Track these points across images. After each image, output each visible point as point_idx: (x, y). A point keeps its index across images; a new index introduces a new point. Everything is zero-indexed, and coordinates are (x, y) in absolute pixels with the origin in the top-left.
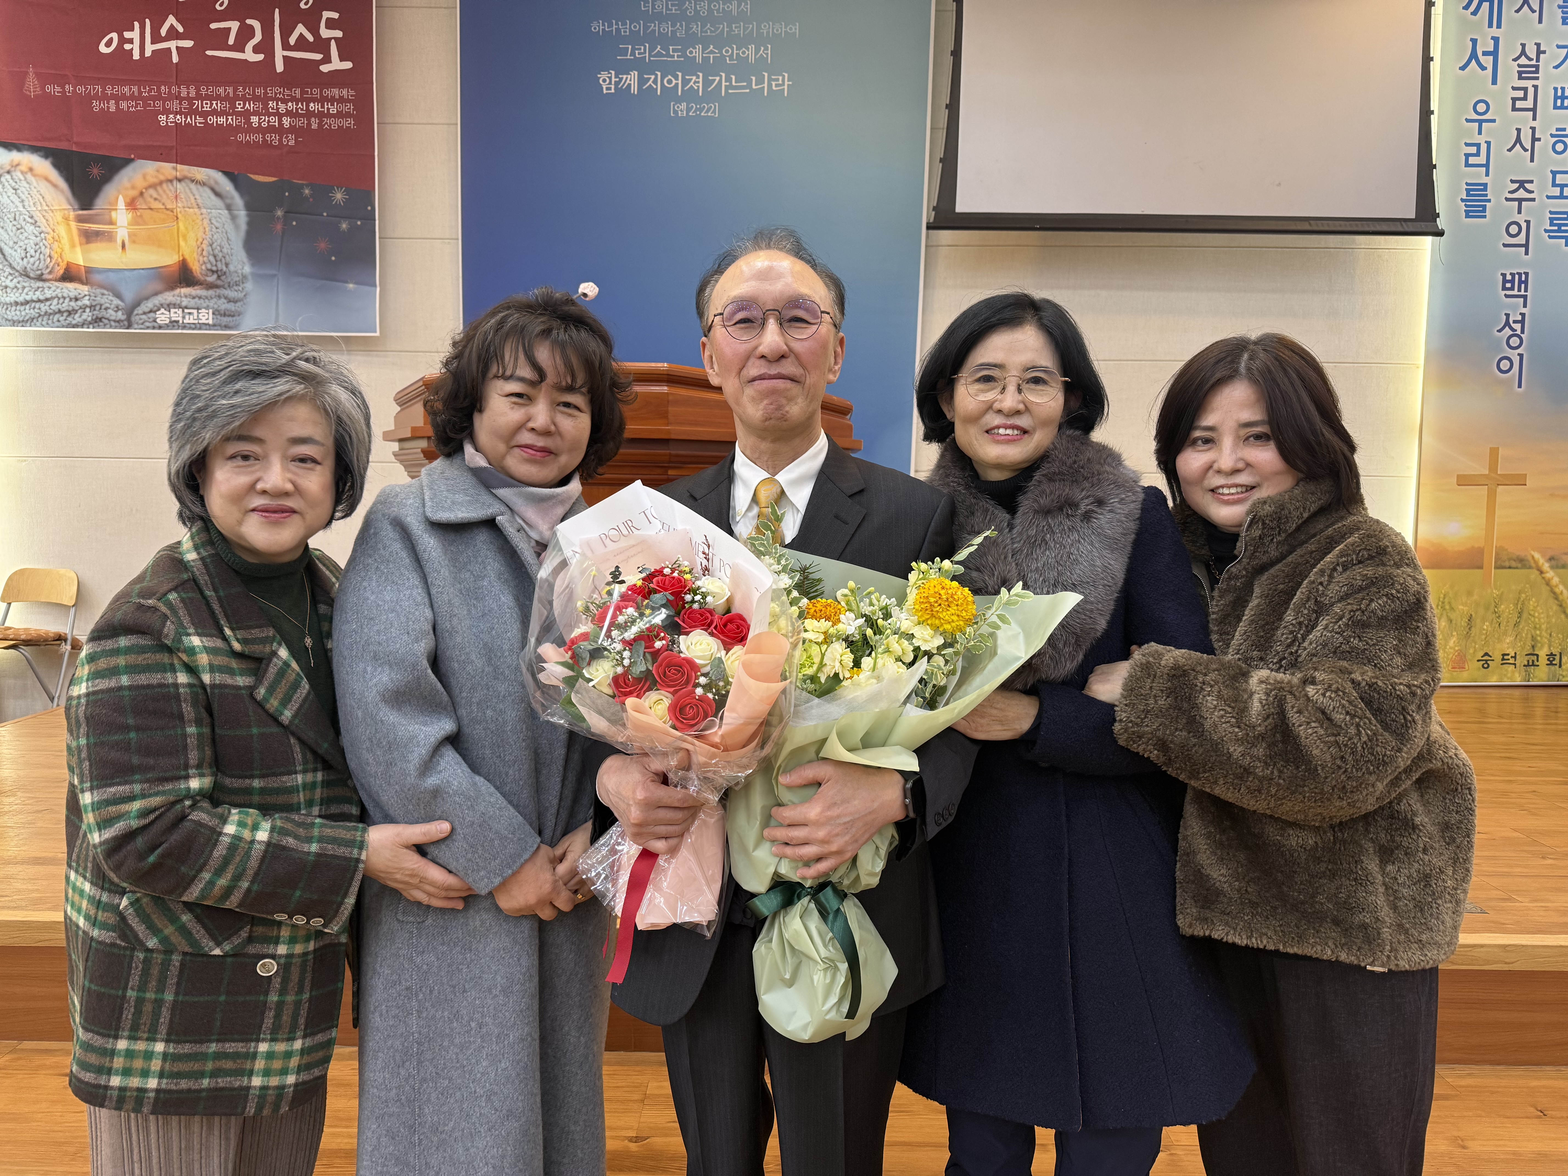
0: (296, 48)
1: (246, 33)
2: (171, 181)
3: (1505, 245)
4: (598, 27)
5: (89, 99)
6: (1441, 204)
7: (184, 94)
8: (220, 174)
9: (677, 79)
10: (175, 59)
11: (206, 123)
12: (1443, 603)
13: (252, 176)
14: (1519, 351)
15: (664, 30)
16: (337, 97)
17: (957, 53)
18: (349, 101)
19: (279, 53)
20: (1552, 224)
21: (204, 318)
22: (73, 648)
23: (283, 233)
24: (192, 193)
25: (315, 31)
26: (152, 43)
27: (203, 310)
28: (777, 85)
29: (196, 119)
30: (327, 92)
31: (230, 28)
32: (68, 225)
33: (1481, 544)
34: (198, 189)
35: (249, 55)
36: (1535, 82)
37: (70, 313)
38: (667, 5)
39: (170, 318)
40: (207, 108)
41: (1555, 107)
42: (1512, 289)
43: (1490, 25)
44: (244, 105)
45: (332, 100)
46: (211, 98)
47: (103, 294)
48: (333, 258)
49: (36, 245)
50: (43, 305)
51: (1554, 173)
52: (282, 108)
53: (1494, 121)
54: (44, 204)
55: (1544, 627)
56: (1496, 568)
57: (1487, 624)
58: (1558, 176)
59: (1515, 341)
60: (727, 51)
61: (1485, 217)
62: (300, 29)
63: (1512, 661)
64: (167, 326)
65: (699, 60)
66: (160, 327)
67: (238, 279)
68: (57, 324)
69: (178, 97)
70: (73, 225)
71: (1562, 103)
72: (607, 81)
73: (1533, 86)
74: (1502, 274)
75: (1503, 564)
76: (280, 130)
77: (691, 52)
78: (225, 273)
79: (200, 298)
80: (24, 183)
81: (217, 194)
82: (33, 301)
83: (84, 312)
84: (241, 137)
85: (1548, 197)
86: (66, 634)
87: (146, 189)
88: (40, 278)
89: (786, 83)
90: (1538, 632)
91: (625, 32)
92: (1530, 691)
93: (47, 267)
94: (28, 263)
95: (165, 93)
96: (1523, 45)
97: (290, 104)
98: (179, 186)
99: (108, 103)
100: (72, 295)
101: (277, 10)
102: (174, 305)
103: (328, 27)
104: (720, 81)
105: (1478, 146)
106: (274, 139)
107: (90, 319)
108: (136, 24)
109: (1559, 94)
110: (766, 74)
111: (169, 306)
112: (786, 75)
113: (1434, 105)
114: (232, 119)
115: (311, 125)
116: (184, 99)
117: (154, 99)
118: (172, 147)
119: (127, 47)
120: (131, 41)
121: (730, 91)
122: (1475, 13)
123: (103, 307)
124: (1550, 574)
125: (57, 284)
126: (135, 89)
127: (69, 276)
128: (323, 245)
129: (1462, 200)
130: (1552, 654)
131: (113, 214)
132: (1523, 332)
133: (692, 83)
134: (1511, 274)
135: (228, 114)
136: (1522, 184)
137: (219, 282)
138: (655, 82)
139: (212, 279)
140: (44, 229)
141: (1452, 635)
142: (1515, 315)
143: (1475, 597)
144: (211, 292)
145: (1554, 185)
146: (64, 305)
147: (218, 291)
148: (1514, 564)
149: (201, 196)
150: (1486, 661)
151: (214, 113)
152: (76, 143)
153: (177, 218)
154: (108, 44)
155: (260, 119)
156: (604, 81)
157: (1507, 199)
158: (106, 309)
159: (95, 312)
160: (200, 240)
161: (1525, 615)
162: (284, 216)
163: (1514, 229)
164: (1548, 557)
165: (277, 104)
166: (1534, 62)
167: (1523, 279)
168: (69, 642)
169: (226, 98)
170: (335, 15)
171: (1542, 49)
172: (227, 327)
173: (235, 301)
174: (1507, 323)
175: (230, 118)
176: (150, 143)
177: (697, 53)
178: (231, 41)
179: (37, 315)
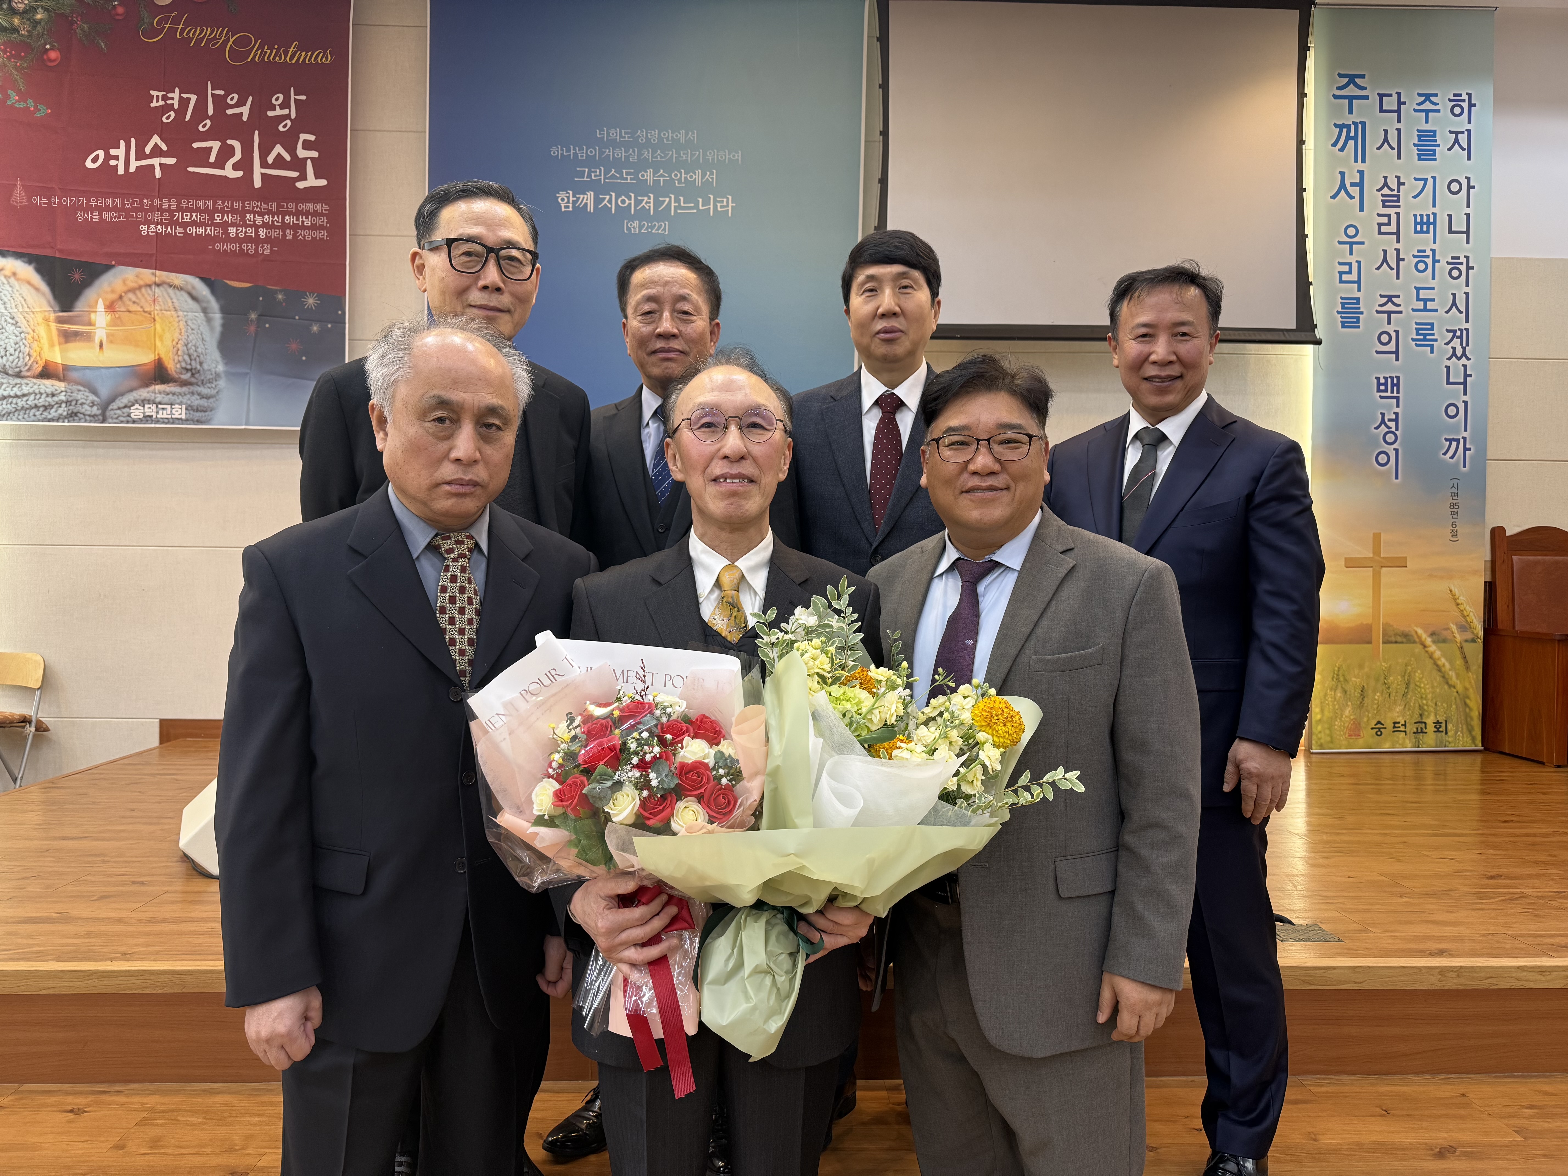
0: (273, 166)
1: (226, 153)
2: (150, 286)
3: (1377, 352)
4: (557, 151)
5: (74, 209)
6: (1319, 316)
7: (165, 206)
8: (197, 280)
9: (630, 199)
10: (158, 174)
11: (185, 233)
12: (1338, 675)
13: (228, 282)
14: (1395, 446)
15: (618, 155)
16: (312, 211)
17: (884, 181)
18: (322, 214)
19: (258, 171)
20: (1418, 334)
21: (177, 413)
22: (37, 729)
23: (256, 334)
24: (169, 296)
25: (292, 151)
26: (136, 160)
27: (177, 406)
28: (721, 207)
29: (176, 229)
30: (302, 207)
31: (211, 148)
32: (48, 326)
33: (1369, 621)
34: (175, 294)
35: (229, 172)
36: (1397, 210)
37: (46, 408)
38: (621, 132)
39: (144, 413)
40: (187, 219)
41: (1416, 232)
42: (1386, 391)
43: (1356, 160)
44: (223, 217)
45: (307, 214)
46: (191, 210)
47: (79, 390)
48: (304, 358)
49: (16, 344)
50: (20, 400)
51: (1418, 289)
52: (259, 220)
53: (1363, 243)
54: (25, 306)
55: (1429, 696)
56: (1384, 643)
57: (1378, 694)
58: (1421, 291)
59: (1390, 438)
60: (676, 175)
61: (1359, 327)
62: (278, 149)
63: (1402, 729)
64: (140, 421)
65: (650, 182)
66: (134, 422)
67: (211, 377)
68: (33, 418)
69: (160, 209)
70: (53, 326)
71: (1422, 228)
72: (565, 200)
73: (1396, 213)
74: (1376, 378)
75: (1390, 639)
76: (257, 240)
77: (643, 176)
78: (199, 371)
79: (174, 394)
80: (7, 287)
81: (194, 298)
82: (10, 396)
83: (60, 407)
84: (218, 246)
85: (1414, 310)
86: (30, 716)
87: (126, 293)
88: (18, 375)
89: (730, 204)
90: (1425, 702)
91: (582, 156)
92: (1421, 756)
93: (26, 365)
94: (8, 360)
95: (147, 206)
96: (1385, 178)
97: (266, 217)
98: (157, 290)
99: (92, 214)
100: (49, 391)
101: (257, 132)
102: (149, 400)
103: (304, 148)
104: (670, 201)
105: (1350, 264)
106: (250, 248)
107: (65, 413)
108: (122, 143)
109: (1419, 220)
110: (712, 197)
111: (143, 402)
112: (730, 197)
113: (1309, 229)
114: (211, 230)
115: (286, 236)
116: (166, 210)
117: (136, 210)
118: (152, 255)
119: (113, 163)
120: (116, 158)
121: (679, 211)
122: (1342, 149)
123: (79, 402)
124: (1433, 648)
125: (35, 380)
126: (118, 201)
127: (46, 373)
128: (294, 346)
129: (1338, 312)
130: (1438, 722)
131: (93, 316)
132: (1397, 429)
133: (643, 203)
134: (1384, 378)
135: (207, 225)
136: (1390, 298)
137: (193, 380)
138: (610, 201)
139: (186, 376)
140: (24, 329)
141: (1347, 705)
142: (1389, 414)
143: (1366, 670)
144: (185, 389)
145: (1418, 299)
146: (40, 400)
147: (192, 388)
148: (1399, 639)
149: (178, 300)
150: (1379, 729)
151: (194, 223)
152: (60, 251)
153: (155, 320)
154: (94, 160)
155: (237, 230)
156: (563, 200)
157: (1378, 312)
158: (82, 404)
159: (71, 408)
160: (176, 340)
161: (1412, 686)
162: (258, 319)
163: (1384, 338)
164: (1430, 632)
165: (254, 217)
166: (1395, 193)
167: (1395, 382)
168: (33, 724)
169: (206, 211)
170: (312, 138)
171: (1402, 181)
172: (199, 422)
173: (208, 397)
174: (1383, 422)
175: (208, 228)
176: (132, 251)
177: (648, 176)
178: (212, 159)
179: (14, 410)
